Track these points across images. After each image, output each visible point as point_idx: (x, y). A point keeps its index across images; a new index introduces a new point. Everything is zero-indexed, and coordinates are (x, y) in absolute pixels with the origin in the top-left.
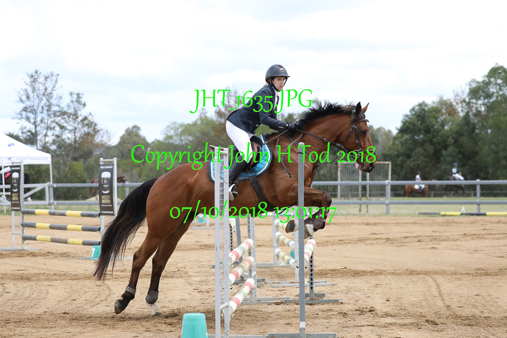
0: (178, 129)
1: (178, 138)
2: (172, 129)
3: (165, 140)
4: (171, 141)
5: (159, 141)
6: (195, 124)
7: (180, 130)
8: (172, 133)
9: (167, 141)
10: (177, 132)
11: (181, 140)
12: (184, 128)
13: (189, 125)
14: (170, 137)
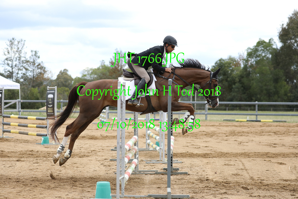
0: (89, 71)
1: (89, 76)
2: (86, 71)
3: (82, 77)
4: (85, 78)
5: (79, 78)
6: (98, 69)
7: (90, 72)
8: (86, 73)
9: (83, 78)
10: (89, 73)
11: (91, 77)
12: (93, 71)
13: (95, 69)
14: (85, 75)
